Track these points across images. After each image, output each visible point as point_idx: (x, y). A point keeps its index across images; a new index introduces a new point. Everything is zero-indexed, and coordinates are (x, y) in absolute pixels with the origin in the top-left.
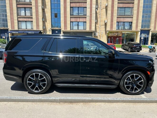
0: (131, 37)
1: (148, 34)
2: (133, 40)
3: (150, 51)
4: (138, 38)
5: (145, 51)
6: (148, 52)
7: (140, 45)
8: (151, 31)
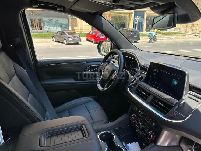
0: (122, 22)
1: (143, 17)
2: (124, 26)
3: (150, 40)
4: (131, 22)
5: (143, 40)
6: (148, 41)
7: (138, 33)
8: (146, 13)
